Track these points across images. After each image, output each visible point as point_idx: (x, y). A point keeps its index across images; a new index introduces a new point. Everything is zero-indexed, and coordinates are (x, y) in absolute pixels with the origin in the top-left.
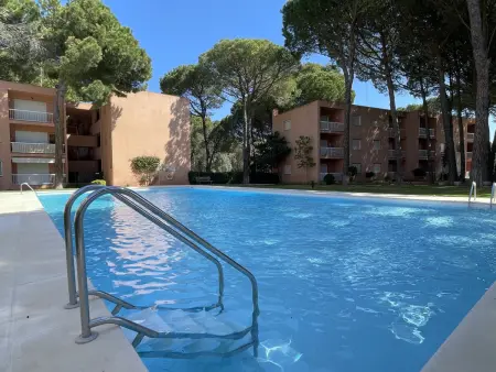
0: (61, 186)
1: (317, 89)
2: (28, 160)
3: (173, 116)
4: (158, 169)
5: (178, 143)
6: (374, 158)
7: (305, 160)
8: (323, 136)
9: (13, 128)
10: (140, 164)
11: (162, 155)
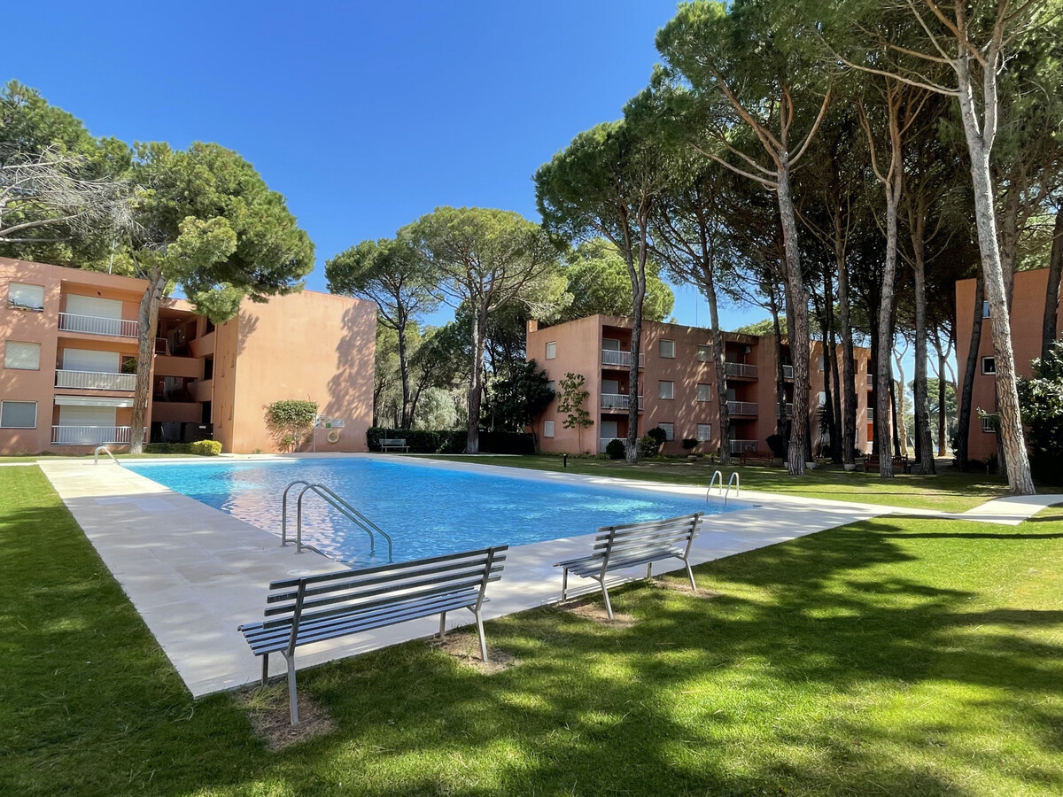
0: (139, 449)
1: (607, 290)
2: (83, 402)
3: (345, 332)
4: (313, 424)
5: (352, 381)
6: (698, 416)
7: (576, 415)
8: (607, 375)
9: (62, 343)
10: (282, 414)
11: (322, 399)
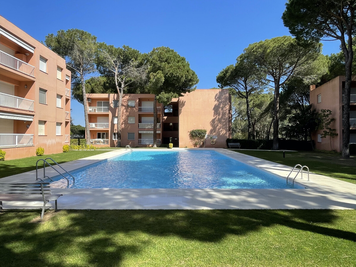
0: (155, 146)
2: (145, 132)
3: (216, 102)
4: (206, 137)
5: (219, 121)
9: (140, 116)
10: (194, 134)
